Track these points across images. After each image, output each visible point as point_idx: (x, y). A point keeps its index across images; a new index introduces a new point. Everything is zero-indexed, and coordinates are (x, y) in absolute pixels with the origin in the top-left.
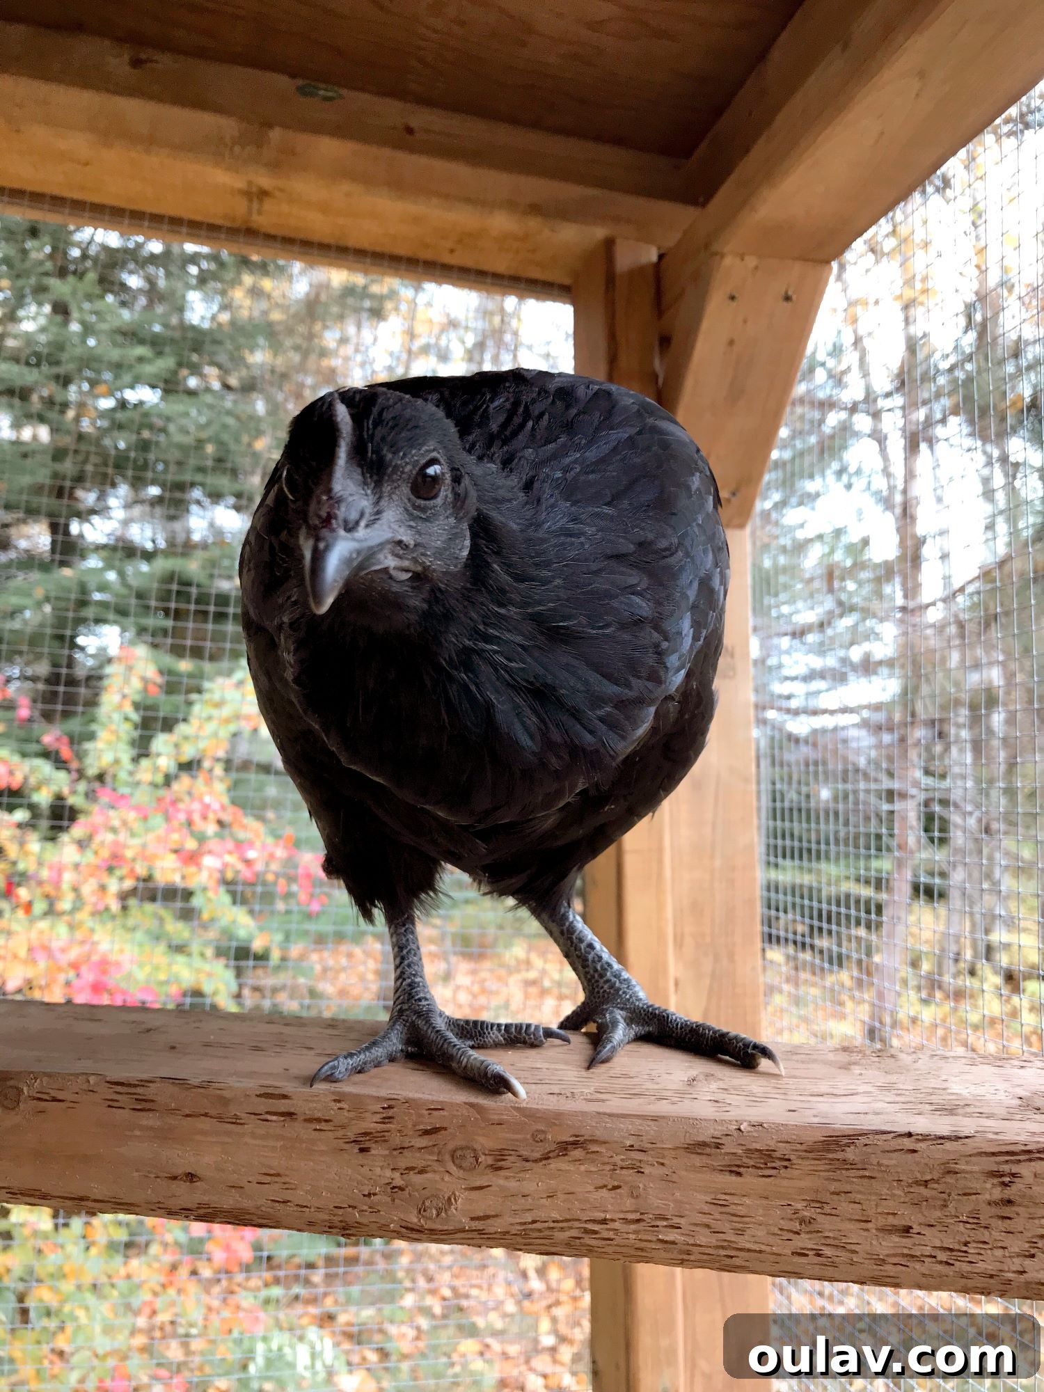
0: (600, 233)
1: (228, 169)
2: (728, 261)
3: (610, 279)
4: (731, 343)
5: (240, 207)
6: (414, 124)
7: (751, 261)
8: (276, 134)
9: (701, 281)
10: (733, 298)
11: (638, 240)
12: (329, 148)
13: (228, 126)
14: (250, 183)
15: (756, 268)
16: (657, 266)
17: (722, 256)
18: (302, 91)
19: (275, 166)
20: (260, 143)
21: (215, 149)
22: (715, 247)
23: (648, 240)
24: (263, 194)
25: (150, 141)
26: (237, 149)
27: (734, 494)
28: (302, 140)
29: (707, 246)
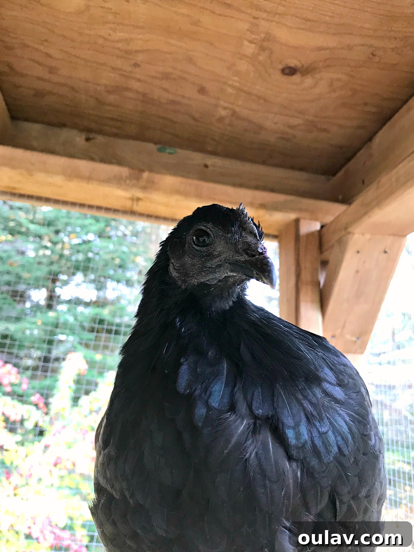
0: (292, 216)
1: (124, 189)
2: (356, 236)
3: (297, 237)
4: (357, 272)
5: (128, 204)
6: (209, 163)
7: (368, 236)
8: (146, 175)
9: (342, 243)
10: (358, 252)
11: (311, 219)
12: (169, 180)
13: (124, 171)
14: (133, 195)
15: (370, 239)
16: (320, 232)
17: (354, 234)
18: (159, 150)
19: (144, 188)
20: (138, 178)
21: (118, 181)
22: (350, 230)
23: (316, 219)
24: (138, 199)
25: (89, 179)
26: (128, 181)
27: (358, 338)
28: (157, 177)
29: (346, 228)
